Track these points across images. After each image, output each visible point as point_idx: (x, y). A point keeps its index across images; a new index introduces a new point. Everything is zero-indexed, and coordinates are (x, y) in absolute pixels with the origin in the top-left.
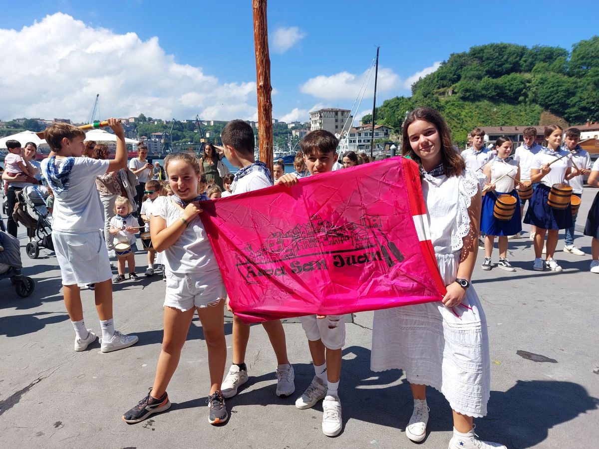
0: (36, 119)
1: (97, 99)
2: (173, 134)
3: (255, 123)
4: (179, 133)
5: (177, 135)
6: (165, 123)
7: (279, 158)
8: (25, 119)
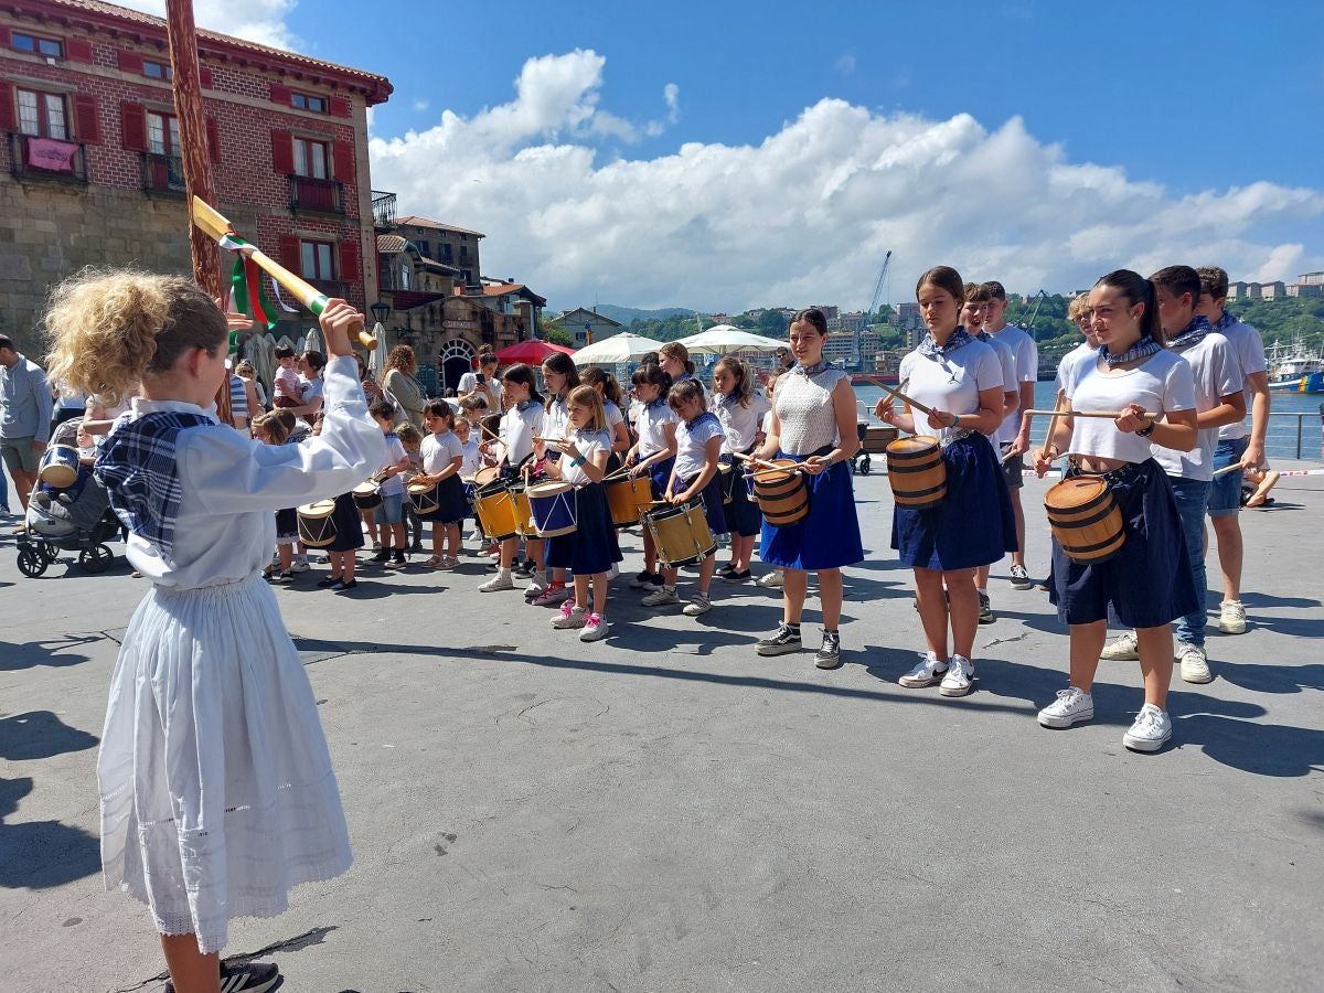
0: (778, 309)
1: (886, 262)
2: (1040, 325)
3: (1260, 286)
4: (1055, 323)
5: (1050, 326)
6: (1025, 302)
7: (1304, 374)
8: (762, 309)
